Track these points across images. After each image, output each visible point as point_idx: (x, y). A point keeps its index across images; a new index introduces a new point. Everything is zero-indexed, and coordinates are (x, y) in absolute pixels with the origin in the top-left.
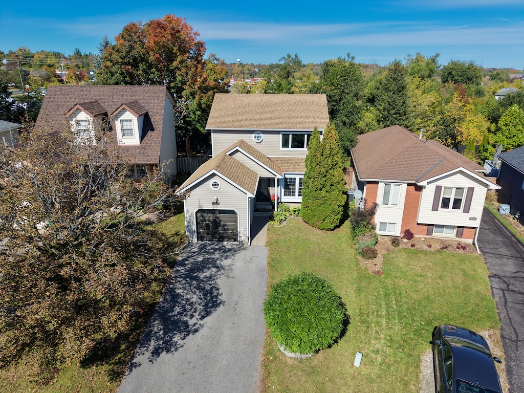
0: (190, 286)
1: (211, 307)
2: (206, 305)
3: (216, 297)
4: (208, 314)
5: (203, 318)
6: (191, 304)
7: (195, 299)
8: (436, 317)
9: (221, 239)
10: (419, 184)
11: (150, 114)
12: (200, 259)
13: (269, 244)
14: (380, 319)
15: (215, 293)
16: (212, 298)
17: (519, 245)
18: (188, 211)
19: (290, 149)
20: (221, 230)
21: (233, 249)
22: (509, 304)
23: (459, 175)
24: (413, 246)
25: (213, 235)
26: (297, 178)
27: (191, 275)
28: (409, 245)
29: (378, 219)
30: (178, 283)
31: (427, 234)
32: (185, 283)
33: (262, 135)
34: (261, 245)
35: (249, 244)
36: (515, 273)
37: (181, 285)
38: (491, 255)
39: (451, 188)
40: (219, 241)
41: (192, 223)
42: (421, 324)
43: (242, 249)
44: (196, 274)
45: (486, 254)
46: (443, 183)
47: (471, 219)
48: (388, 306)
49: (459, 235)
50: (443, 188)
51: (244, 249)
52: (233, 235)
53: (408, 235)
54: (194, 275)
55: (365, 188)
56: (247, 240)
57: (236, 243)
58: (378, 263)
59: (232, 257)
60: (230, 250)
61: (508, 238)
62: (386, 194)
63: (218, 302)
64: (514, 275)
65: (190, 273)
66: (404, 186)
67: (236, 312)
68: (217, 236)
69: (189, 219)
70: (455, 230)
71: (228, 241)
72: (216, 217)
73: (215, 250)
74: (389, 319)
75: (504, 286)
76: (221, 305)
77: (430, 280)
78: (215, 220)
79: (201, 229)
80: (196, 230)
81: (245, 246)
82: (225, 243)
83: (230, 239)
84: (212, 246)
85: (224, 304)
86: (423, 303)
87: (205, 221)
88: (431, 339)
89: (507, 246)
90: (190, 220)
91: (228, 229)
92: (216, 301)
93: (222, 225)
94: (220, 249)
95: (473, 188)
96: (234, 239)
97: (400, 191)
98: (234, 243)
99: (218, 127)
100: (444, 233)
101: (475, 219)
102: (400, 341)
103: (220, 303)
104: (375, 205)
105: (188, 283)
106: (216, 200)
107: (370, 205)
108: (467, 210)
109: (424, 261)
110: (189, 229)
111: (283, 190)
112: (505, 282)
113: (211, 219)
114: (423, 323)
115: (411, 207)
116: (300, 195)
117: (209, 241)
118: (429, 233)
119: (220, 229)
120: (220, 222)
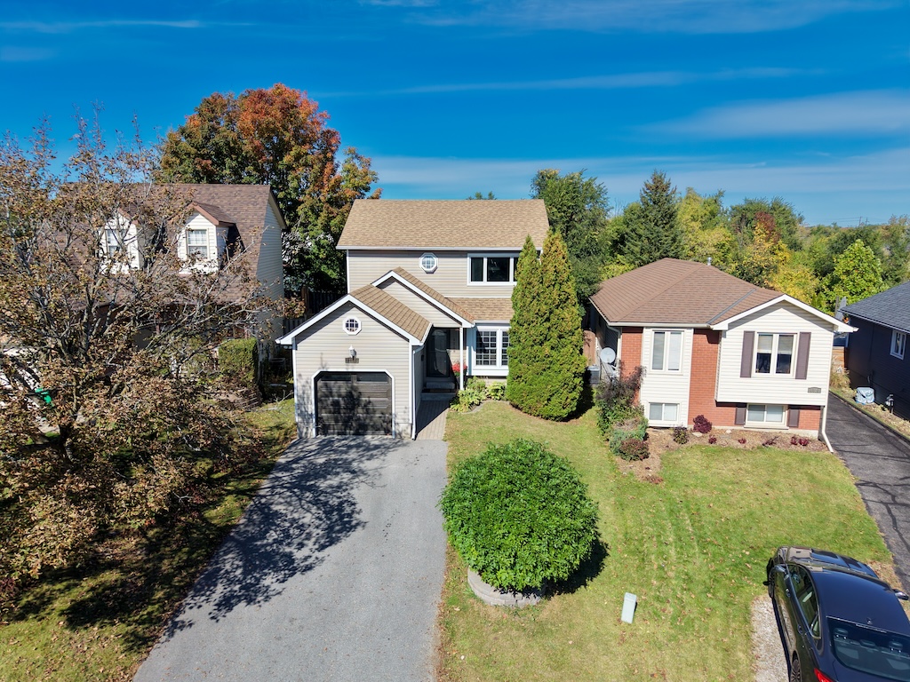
0: (300, 500)
1: (339, 531)
2: (330, 529)
3: (350, 515)
4: (332, 542)
5: (322, 547)
6: (301, 527)
7: (307, 518)
8: (770, 543)
9: (361, 429)
10: (715, 328)
11: (239, 227)
12: (321, 460)
13: (449, 437)
14: (664, 548)
15: (348, 510)
16: (342, 517)
17: (900, 440)
18: (300, 375)
19: (485, 283)
20: (360, 413)
21: (383, 445)
22: (900, 524)
23: (782, 310)
24: (712, 441)
25: (346, 423)
26: (499, 331)
27: (302, 485)
28: (706, 440)
29: (645, 396)
30: (278, 496)
31: (736, 424)
32: (290, 496)
33: (436, 259)
34: (436, 438)
35: (413, 437)
36: (901, 479)
37: (283, 498)
38: (855, 455)
39: (771, 335)
40: (357, 434)
41: (308, 398)
42: (743, 555)
43: (400, 446)
44: (313, 482)
45: (845, 454)
46: (756, 326)
47: (812, 390)
48: (678, 528)
49: (793, 423)
50: (757, 336)
51: (404, 445)
52: (384, 422)
53: (702, 424)
54: (308, 484)
55: (619, 341)
56: (409, 431)
57: (390, 437)
58: (652, 466)
59: (382, 457)
60: (377, 447)
61: (879, 432)
62: (658, 349)
63: (354, 523)
64: (901, 482)
65: (300, 482)
66: (689, 335)
67: (388, 537)
68: (354, 424)
69: (301, 392)
70: (785, 414)
71: (373, 434)
72: (352, 387)
73: (350, 447)
74: (681, 547)
75: (888, 498)
76: (359, 528)
77: (750, 489)
78: (350, 392)
79: (323, 411)
80: (314, 412)
81: (405, 441)
82: (368, 437)
83: (378, 430)
84: (343, 442)
85: (364, 526)
86: (742, 523)
87: (332, 396)
88: (765, 579)
89: (880, 442)
90: (304, 393)
91: (374, 412)
92: (350, 522)
93: (363, 403)
94: (358, 446)
95: (809, 334)
96: (385, 430)
97: (682, 344)
98: (386, 437)
99: (359, 245)
100: (764, 422)
101: (818, 390)
102: (708, 581)
103: (358, 524)
104: (640, 371)
105: (297, 496)
106: (353, 353)
107: (629, 371)
108: (802, 374)
109: (736, 463)
110: (301, 411)
111: (474, 354)
112: (887, 492)
113: (343, 391)
114: (748, 553)
115: (703, 374)
116: (504, 363)
117: (339, 434)
118: (739, 421)
119: (360, 410)
120: (359, 397)
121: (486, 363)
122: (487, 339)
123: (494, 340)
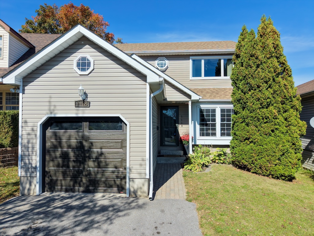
9: (92, 186)
13: (193, 196)
18: (26, 122)
19: (203, 77)
20: (91, 165)
21: (113, 206)
25: (76, 177)
34: (177, 198)
40: (87, 191)
41: (33, 148)
43: (134, 208)
51: (140, 207)
52: (117, 177)
56: (145, 188)
57: (123, 195)
68: (84, 180)
69: (25, 141)
71: (105, 191)
72: (83, 137)
78: (81, 143)
79: (51, 164)
80: (38, 165)
81: (141, 202)
82: (99, 195)
83: (111, 186)
84: (66, 201)
90: (28, 143)
91: (107, 165)
93: (94, 156)
94: (81, 207)
96: (118, 186)
98: (118, 195)
110: (25, 164)
111: (198, 127)
113: (74, 142)
116: (223, 134)
117: (66, 191)
119: (91, 163)
120: (90, 148)
121: (208, 135)
122: (208, 116)
123: (214, 115)
